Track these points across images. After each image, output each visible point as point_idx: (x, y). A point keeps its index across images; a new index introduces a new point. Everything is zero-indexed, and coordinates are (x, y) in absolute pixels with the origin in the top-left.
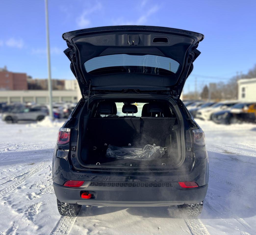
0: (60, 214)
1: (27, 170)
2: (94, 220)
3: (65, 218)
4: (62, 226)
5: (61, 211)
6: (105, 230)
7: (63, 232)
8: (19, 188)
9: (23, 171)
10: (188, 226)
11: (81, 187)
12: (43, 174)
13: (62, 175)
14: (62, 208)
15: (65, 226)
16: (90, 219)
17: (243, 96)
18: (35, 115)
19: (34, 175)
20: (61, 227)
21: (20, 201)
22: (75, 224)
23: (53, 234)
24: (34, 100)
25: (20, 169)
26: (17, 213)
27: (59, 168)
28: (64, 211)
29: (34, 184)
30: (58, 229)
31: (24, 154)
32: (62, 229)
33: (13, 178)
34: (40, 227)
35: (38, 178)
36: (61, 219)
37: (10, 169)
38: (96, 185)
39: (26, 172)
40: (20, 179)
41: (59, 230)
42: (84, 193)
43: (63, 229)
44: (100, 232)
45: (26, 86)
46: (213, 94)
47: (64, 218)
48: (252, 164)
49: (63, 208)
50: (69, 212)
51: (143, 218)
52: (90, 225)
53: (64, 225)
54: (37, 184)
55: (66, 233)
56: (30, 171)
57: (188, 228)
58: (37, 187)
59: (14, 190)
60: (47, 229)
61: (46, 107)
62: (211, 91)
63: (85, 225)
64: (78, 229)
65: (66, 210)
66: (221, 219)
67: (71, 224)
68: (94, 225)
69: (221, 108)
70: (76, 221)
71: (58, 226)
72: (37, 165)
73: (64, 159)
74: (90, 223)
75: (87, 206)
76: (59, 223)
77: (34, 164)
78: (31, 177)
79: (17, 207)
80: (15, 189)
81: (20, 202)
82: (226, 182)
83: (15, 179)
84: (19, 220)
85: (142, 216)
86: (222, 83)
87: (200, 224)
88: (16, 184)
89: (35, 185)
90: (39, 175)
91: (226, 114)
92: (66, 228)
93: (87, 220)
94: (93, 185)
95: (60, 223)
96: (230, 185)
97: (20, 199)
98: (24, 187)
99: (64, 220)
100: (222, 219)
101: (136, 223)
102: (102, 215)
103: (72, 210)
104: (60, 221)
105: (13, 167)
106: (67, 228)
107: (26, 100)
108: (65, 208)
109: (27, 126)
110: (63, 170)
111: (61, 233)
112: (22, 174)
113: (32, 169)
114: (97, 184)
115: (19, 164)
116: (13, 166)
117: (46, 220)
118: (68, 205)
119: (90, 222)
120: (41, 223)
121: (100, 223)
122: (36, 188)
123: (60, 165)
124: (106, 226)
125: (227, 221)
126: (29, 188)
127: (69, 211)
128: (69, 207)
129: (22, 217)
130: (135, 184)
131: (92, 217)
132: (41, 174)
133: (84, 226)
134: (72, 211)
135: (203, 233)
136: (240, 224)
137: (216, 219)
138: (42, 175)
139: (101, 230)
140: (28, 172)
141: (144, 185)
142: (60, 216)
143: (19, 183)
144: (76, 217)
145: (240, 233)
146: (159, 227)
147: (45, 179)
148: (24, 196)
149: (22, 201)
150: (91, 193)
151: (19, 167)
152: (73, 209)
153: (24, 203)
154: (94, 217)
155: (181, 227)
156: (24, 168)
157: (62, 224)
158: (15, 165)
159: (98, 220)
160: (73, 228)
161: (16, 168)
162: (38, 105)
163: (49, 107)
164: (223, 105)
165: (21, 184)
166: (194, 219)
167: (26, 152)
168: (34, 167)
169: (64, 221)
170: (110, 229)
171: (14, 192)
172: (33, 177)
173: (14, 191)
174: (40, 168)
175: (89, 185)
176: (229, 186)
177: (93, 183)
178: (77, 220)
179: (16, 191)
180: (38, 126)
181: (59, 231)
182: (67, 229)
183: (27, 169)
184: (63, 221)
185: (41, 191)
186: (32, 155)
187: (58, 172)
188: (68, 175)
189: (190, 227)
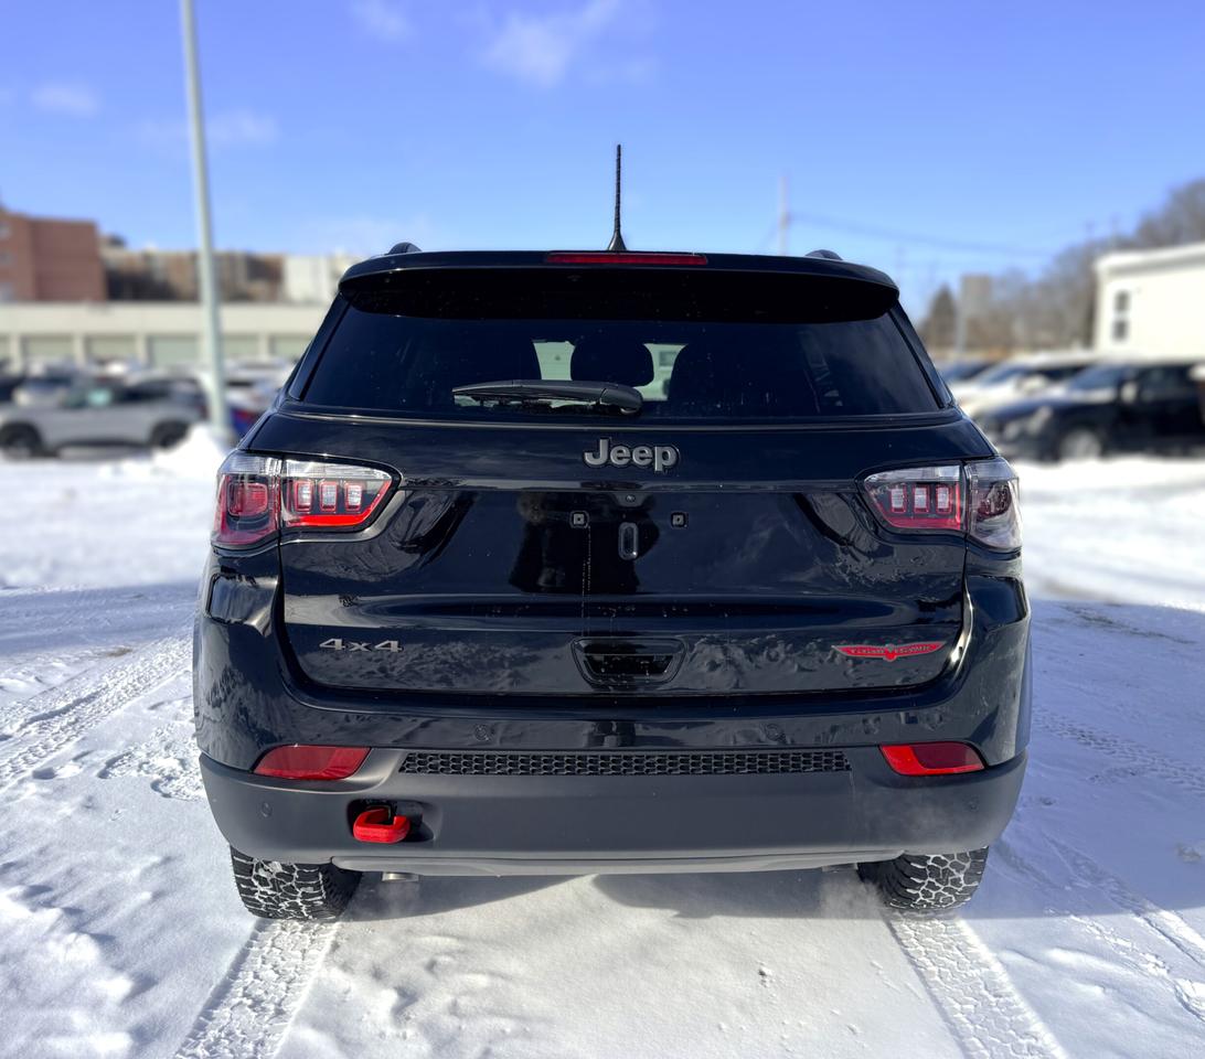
0: (250, 910)
1: (94, 685)
2: (428, 939)
3: (277, 932)
4: (262, 974)
5: (254, 900)
6: (488, 990)
7: (263, 1009)
8: (45, 775)
9: (69, 688)
10: (911, 960)
11: (348, 779)
12: (170, 702)
13: (244, 711)
14: (256, 883)
15: (277, 972)
16: (409, 931)
17: (1121, 330)
18: (141, 420)
19: (124, 707)
20: (257, 981)
21: (45, 843)
22: (328, 962)
23: (214, 1019)
24: (140, 349)
25: (57, 679)
26: (22, 911)
27: (227, 676)
28: (269, 899)
29: (121, 753)
30: (241, 990)
31: (81, 604)
32: (260, 992)
33: (17, 726)
34: (144, 983)
35: (145, 721)
36: (254, 937)
37: (6, 677)
38: (435, 770)
39: (85, 694)
40: (55, 731)
41: (245, 995)
42: (371, 812)
43: (266, 992)
44: (463, 1002)
45: (98, 284)
46: (974, 325)
47: (274, 928)
48: (1180, 641)
49: (263, 882)
50: (298, 901)
51: (681, 920)
52: (411, 969)
53: (269, 966)
54: (141, 755)
55: (279, 1012)
56: (107, 687)
57: (910, 967)
58: (140, 767)
59: (15, 788)
60: (177, 996)
61: (194, 382)
62: (966, 309)
63: (383, 968)
64: (346, 992)
65: (280, 891)
66: (1068, 915)
67: (307, 961)
68: (431, 967)
69: (1019, 386)
70: (335, 946)
71: (240, 974)
72: (142, 659)
73: (253, 628)
74: (407, 955)
75: (392, 877)
76: (243, 956)
77: (129, 651)
78: (109, 718)
79: (29, 875)
80: (21, 781)
81: (42, 852)
82: (1073, 731)
83: (25, 730)
84: (33, 945)
85: (674, 908)
86: (1015, 275)
87: (969, 945)
88: (31, 757)
89: (129, 760)
90: (153, 707)
91: (1043, 415)
92: (283, 985)
93: (394, 938)
94: (419, 769)
95: (250, 957)
96: (1090, 744)
97: (47, 830)
98: (68, 771)
99: (270, 942)
100: (1073, 917)
101: (645, 950)
102: (468, 909)
103: (310, 890)
104: (250, 945)
105: (18, 669)
106: (289, 983)
107: (101, 350)
108: (272, 880)
109: (104, 471)
110: (250, 685)
111: (254, 1014)
112: (61, 705)
113: (116, 677)
114: (442, 763)
115: (54, 652)
116: (21, 661)
117: (177, 939)
118: (290, 869)
119: (409, 947)
120: (149, 961)
121: (459, 951)
122: (134, 773)
123: (229, 664)
124: (492, 969)
125: (1101, 927)
126: (96, 772)
127: (295, 898)
128: (295, 874)
129: (47, 928)
130: (648, 757)
131: (418, 923)
132: (162, 703)
133: (377, 975)
134: (313, 895)
135: (990, 992)
136: (1169, 942)
137: (1047, 920)
138: (167, 707)
139: (465, 994)
140: (97, 693)
141: (698, 764)
142: (250, 922)
143: (45, 747)
144: (336, 926)
145: (1172, 990)
146: (765, 970)
147: (182, 726)
148: (69, 817)
149: (51, 844)
150: (406, 811)
151: (53, 667)
152: (317, 886)
153: (64, 855)
154: (428, 921)
155: (875, 962)
156: (74, 671)
157: (264, 963)
158: (33, 660)
159: (448, 940)
160: (318, 986)
161: (39, 674)
162: (159, 372)
163: (209, 382)
164: (1029, 373)
165: (58, 753)
166: (936, 922)
167: (91, 595)
168: (132, 668)
169: (273, 946)
170: (511, 986)
171: (17, 797)
172: (118, 718)
173: (18, 792)
174: (159, 673)
175: (393, 772)
176: (1088, 748)
177: (420, 756)
178: (339, 941)
179: (26, 789)
180: (156, 471)
181: (245, 1000)
182: (288, 988)
183: (94, 676)
184: (266, 949)
185: (160, 786)
186: (122, 606)
187: (221, 695)
188: (278, 716)
189: (919, 964)
